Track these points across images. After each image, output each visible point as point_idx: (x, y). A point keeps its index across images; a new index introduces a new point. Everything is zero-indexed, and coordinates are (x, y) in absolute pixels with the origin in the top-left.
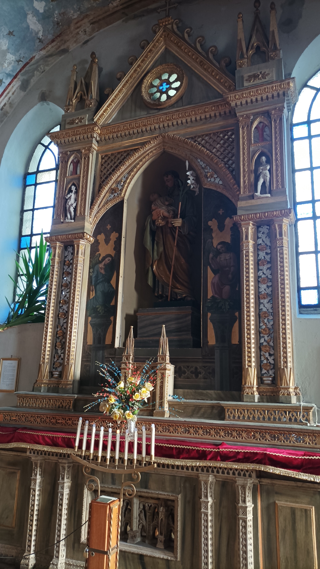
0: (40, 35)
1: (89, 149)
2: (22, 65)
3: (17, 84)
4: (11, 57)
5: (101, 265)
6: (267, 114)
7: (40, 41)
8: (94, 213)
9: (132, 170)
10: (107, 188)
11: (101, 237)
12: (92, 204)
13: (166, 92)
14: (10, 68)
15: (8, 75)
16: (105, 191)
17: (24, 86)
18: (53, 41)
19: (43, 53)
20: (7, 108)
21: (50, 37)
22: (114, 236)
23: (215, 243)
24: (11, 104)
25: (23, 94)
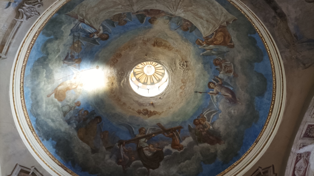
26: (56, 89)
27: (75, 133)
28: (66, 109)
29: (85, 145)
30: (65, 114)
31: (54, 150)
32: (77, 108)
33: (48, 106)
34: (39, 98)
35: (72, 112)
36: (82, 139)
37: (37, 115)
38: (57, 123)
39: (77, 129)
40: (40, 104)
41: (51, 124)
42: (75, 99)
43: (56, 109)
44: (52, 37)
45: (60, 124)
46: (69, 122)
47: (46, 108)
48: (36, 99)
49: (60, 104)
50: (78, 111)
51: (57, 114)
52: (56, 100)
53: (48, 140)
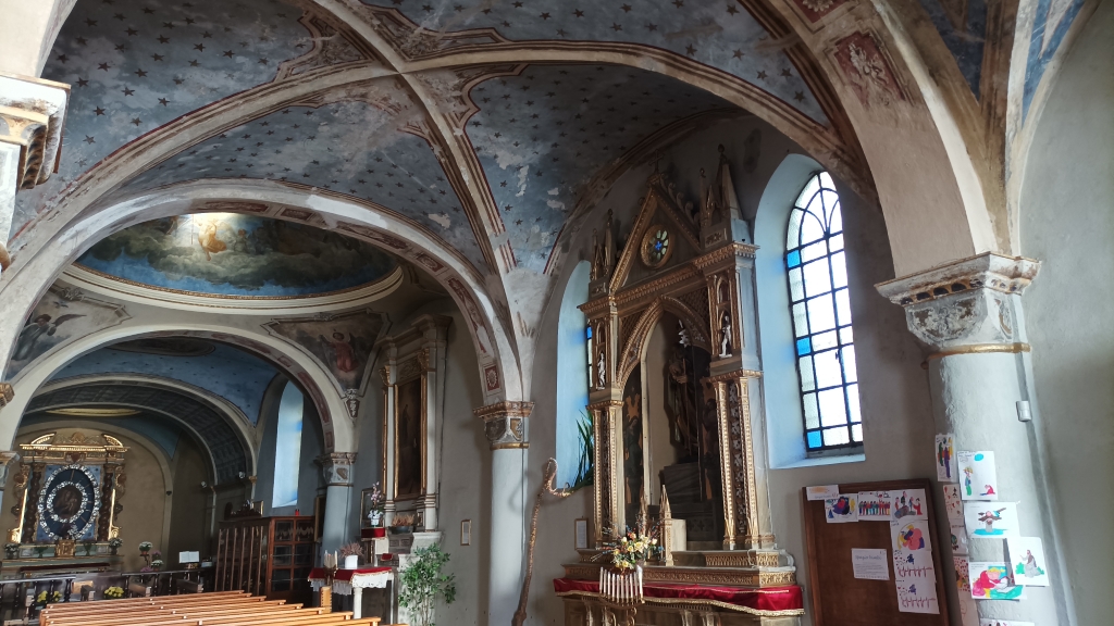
0: (563, 208)
1: (609, 317)
2: (557, 234)
3: (558, 250)
4: (545, 234)
5: (631, 427)
6: (724, 273)
7: (565, 211)
8: (620, 377)
9: (642, 333)
10: (626, 352)
11: (629, 399)
12: (618, 369)
13: (660, 251)
14: (548, 241)
15: (548, 248)
16: (625, 358)
17: (565, 248)
18: (577, 206)
19: (571, 218)
20: (556, 272)
21: (573, 205)
22: (637, 396)
23: (706, 401)
24: (558, 268)
25: (566, 254)
26: (204, 248)
27: (280, 255)
28: (239, 247)
29: (302, 256)
30: (246, 251)
31: (280, 286)
32: (247, 236)
33: (223, 263)
34: (204, 270)
35: (249, 243)
36: (293, 253)
37: (225, 280)
38: (252, 265)
39: (276, 249)
40: (213, 271)
41: (248, 271)
42: (234, 234)
43: (232, 257)
44: (123, 248)
45: (256, 262)
46: (259, 252)
47: (223, 266)
48: (203, 273)
49: (228, 251)
50: (253, 237)
51: (240, 260)
52: (220, 253)
53: (262, 285)
